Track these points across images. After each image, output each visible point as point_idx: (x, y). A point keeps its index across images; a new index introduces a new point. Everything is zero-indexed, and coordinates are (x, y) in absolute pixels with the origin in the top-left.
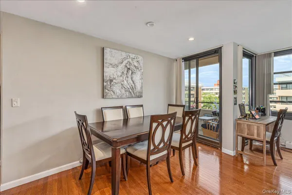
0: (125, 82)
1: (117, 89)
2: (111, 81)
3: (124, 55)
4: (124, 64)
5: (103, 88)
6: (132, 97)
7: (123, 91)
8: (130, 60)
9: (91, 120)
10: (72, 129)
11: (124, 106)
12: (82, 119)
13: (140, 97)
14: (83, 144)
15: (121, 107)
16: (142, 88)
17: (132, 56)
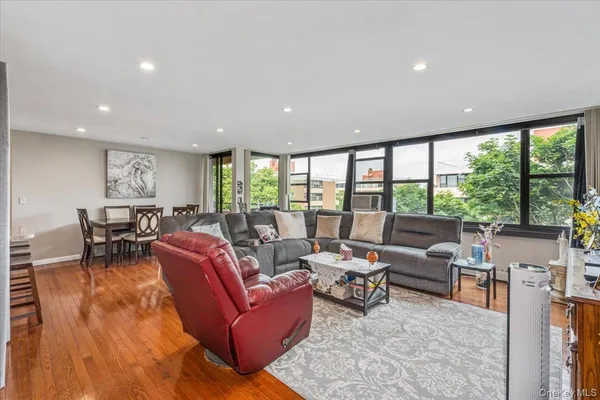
0: (133, 182)
1: (123, 189)
2: (116, 181)
3: (131, 155)
4: (131, 164)
5: (107, 189)
6: (142, 197)
7: (130, 191)
8: (139, 160)
9: (93, 217)
10: (75, 225)
11: (131, 206)
12: (83, 213)
13: (154, 196)
14: (84, 231)
15: (128, 207)
16: (154, 187)
17: (143, 156)
